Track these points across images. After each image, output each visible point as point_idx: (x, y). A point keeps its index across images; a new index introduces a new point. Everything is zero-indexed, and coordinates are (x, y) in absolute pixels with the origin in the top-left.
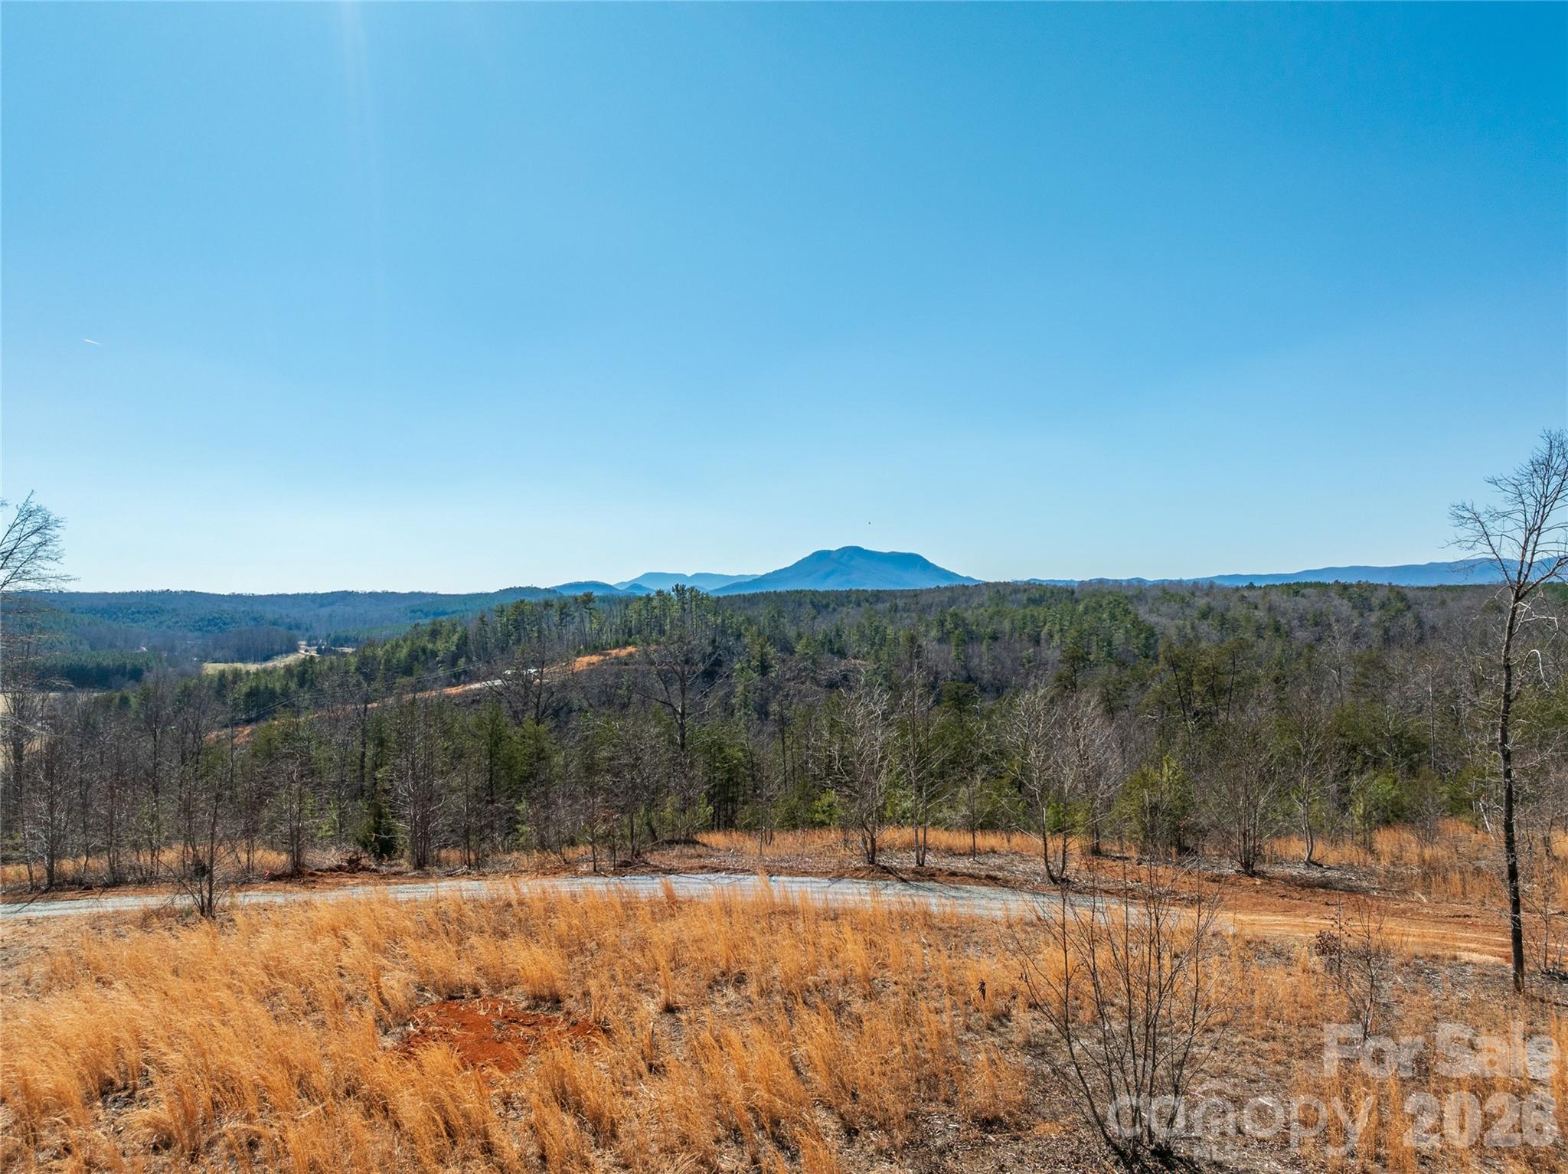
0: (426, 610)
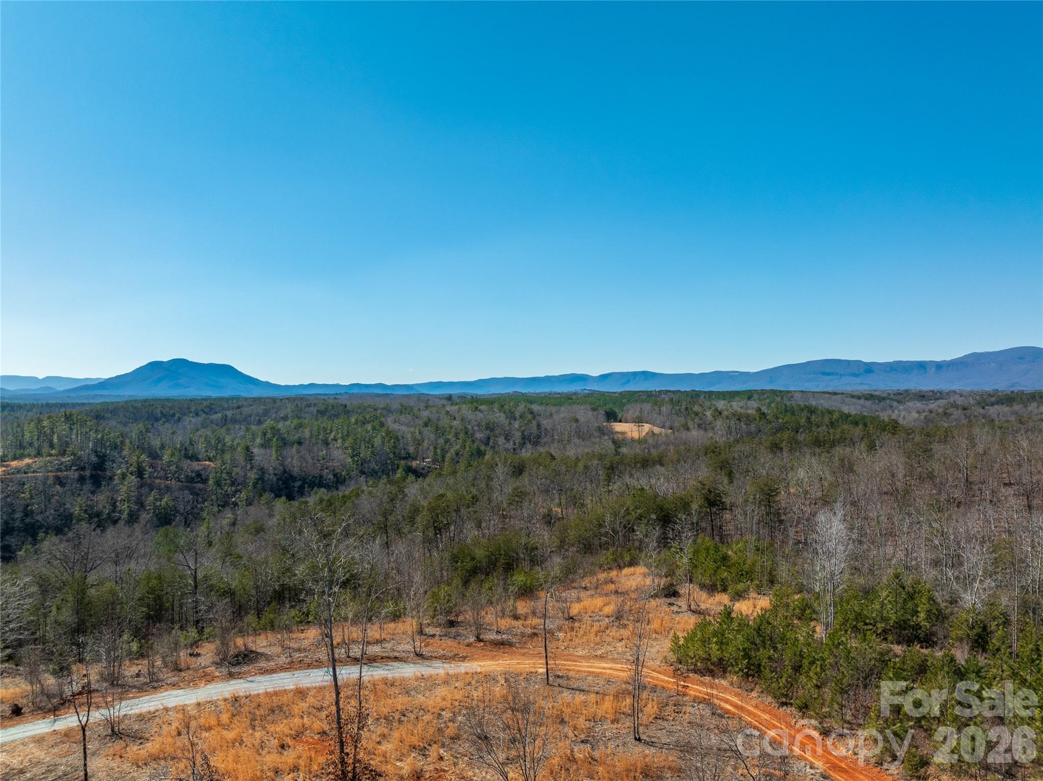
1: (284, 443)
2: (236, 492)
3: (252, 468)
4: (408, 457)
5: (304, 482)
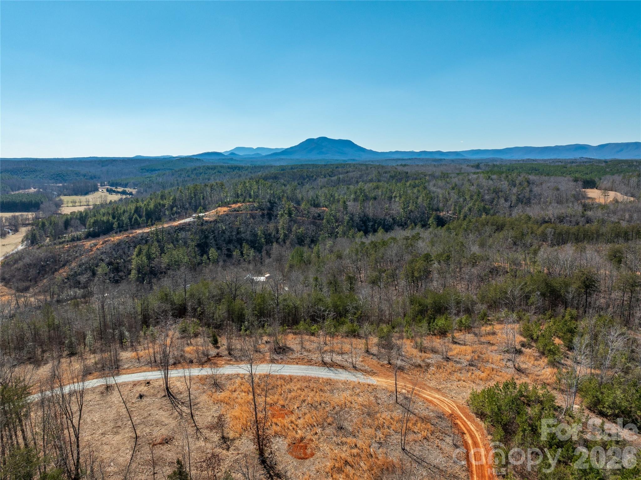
0: (147, 169)
1: (366, 198)
2: (338, 226)
3: (347, 214)
4: (438, 210)
5: (375, 223)
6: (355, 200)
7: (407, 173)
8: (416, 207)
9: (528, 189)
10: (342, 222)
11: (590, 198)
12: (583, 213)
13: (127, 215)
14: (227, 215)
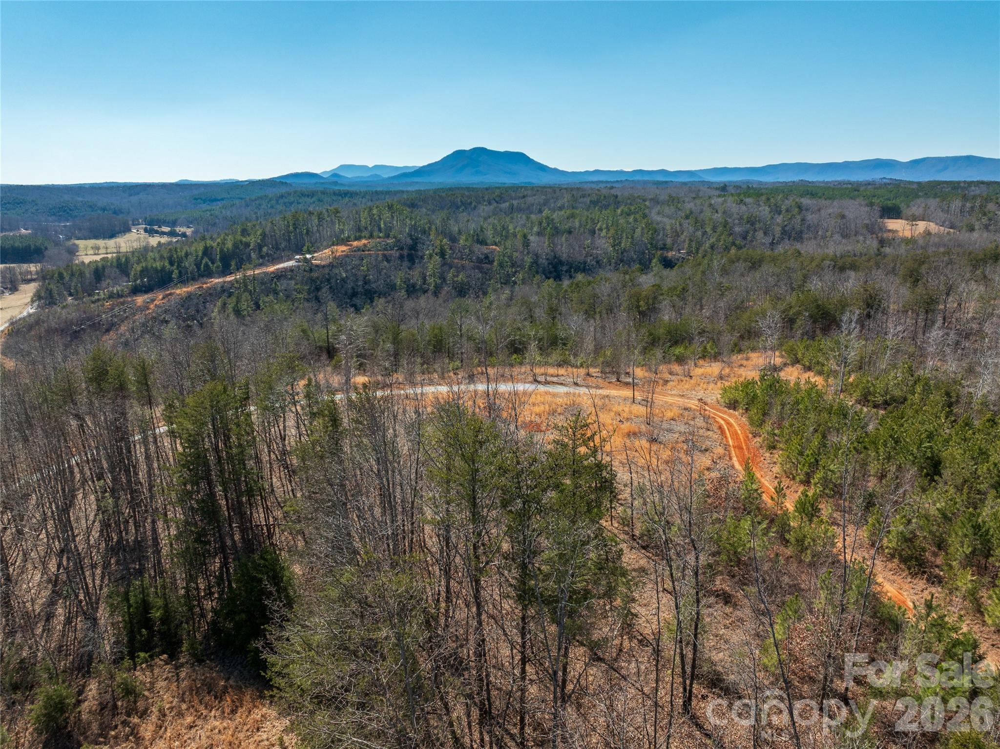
1: (557, 232)
2: (516, 272)
3: (528, 253)
4: (664, 248)
5: (571, 267)
6: (539, 234)
7: (616, 197)
8: (632, 243)
9: (799, 217)
10: (522, 267)
11: (890, 231)
12: (878, 250)
13: (191, 259)
14: (347, 256)
